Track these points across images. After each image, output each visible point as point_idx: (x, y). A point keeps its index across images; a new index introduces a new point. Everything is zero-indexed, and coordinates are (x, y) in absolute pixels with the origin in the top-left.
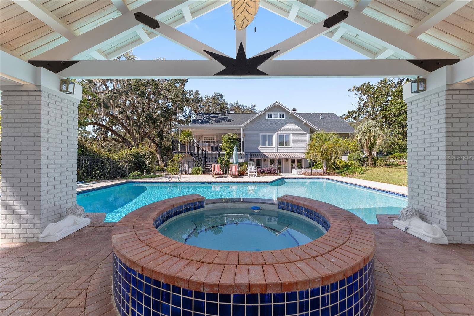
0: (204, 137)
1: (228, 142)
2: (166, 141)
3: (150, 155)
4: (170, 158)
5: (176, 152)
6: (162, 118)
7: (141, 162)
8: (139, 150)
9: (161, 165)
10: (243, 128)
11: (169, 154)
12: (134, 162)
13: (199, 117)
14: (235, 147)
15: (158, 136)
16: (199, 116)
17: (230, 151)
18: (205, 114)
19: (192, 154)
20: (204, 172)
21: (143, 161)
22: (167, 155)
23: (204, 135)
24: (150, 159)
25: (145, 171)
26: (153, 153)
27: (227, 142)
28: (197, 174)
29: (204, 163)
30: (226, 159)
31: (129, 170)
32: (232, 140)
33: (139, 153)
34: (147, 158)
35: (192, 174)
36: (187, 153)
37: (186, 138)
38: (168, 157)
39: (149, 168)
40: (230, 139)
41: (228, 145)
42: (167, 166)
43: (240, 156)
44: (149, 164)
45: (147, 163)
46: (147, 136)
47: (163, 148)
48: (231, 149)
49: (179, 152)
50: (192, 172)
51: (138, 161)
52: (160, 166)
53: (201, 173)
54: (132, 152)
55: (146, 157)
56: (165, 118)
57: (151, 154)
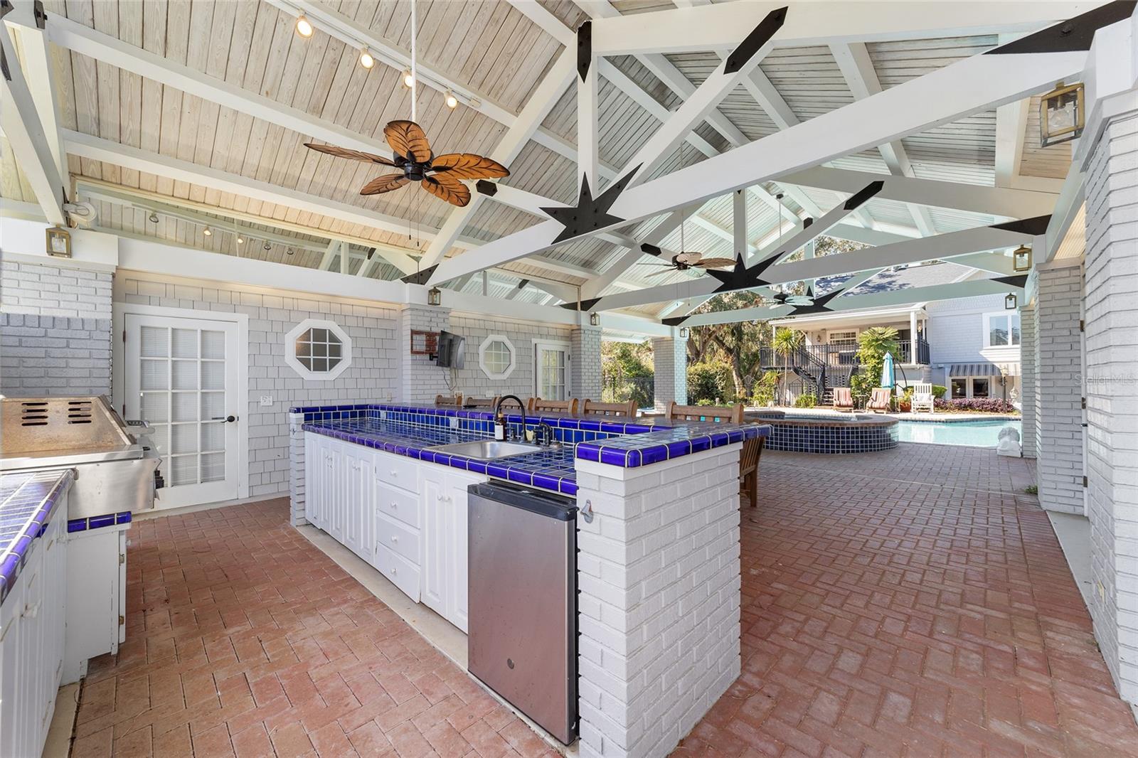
0: (828, 333)
1: (871, 346)
2: (748, 340)
3: (723, 374)
4: (757, 377)
5: (767, 369)
6: (740, 300)
7: (710, 385)
8: (707, 367)
9: (739, 392)
10: (915, 312)
11: (756, 369)
12: (700, 385)
13: (821, 289)
14: (887, 355)
15: (733, 334)
16: (821, 287)
17: (878, 363)
18: (835, 281)
19: (796, 371)
20: (820, 403)
21: (713, 384)
22: (752, 371)
23: (829, 330)
24: (723, 381)
25: (717, 399)
26: (728, 370)
27: (869, 345)
28: (807, 405)
29: (821, 386)
30: (870, 379)
31: (695, 397)
32: (881, 342)
33: (707, 372)
34: (720, 379)
35: (798, 405)
36: (788, 368)
37: (785, 343)
38: (755, 374)
39: (723, 394)
40: (877, 340)
41: (871, 351)
42: (752, 395)
43: (899, 374)
44: (722, 389)
45: (719, 388)
46: (712, 337)
47: (742, 356)
48: (878, 359)
49: (772, 368)
50: (797, 402)
51: (707, 383)
52: (737, 394)
53: (815, 405)
54: (696, 370)
55: (718, 377)
56: (745, 300)
57: (726, 372)
